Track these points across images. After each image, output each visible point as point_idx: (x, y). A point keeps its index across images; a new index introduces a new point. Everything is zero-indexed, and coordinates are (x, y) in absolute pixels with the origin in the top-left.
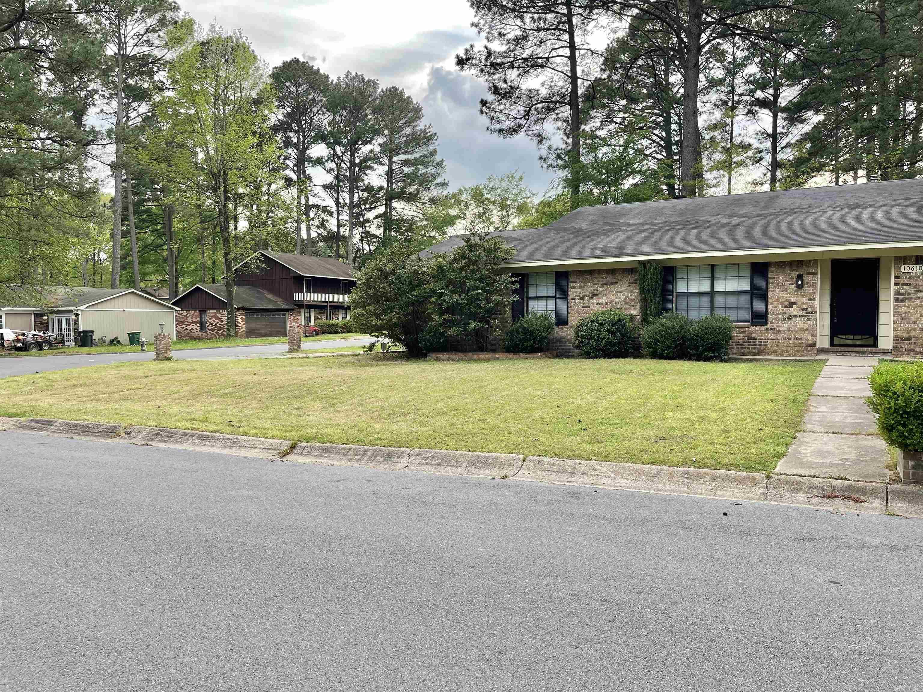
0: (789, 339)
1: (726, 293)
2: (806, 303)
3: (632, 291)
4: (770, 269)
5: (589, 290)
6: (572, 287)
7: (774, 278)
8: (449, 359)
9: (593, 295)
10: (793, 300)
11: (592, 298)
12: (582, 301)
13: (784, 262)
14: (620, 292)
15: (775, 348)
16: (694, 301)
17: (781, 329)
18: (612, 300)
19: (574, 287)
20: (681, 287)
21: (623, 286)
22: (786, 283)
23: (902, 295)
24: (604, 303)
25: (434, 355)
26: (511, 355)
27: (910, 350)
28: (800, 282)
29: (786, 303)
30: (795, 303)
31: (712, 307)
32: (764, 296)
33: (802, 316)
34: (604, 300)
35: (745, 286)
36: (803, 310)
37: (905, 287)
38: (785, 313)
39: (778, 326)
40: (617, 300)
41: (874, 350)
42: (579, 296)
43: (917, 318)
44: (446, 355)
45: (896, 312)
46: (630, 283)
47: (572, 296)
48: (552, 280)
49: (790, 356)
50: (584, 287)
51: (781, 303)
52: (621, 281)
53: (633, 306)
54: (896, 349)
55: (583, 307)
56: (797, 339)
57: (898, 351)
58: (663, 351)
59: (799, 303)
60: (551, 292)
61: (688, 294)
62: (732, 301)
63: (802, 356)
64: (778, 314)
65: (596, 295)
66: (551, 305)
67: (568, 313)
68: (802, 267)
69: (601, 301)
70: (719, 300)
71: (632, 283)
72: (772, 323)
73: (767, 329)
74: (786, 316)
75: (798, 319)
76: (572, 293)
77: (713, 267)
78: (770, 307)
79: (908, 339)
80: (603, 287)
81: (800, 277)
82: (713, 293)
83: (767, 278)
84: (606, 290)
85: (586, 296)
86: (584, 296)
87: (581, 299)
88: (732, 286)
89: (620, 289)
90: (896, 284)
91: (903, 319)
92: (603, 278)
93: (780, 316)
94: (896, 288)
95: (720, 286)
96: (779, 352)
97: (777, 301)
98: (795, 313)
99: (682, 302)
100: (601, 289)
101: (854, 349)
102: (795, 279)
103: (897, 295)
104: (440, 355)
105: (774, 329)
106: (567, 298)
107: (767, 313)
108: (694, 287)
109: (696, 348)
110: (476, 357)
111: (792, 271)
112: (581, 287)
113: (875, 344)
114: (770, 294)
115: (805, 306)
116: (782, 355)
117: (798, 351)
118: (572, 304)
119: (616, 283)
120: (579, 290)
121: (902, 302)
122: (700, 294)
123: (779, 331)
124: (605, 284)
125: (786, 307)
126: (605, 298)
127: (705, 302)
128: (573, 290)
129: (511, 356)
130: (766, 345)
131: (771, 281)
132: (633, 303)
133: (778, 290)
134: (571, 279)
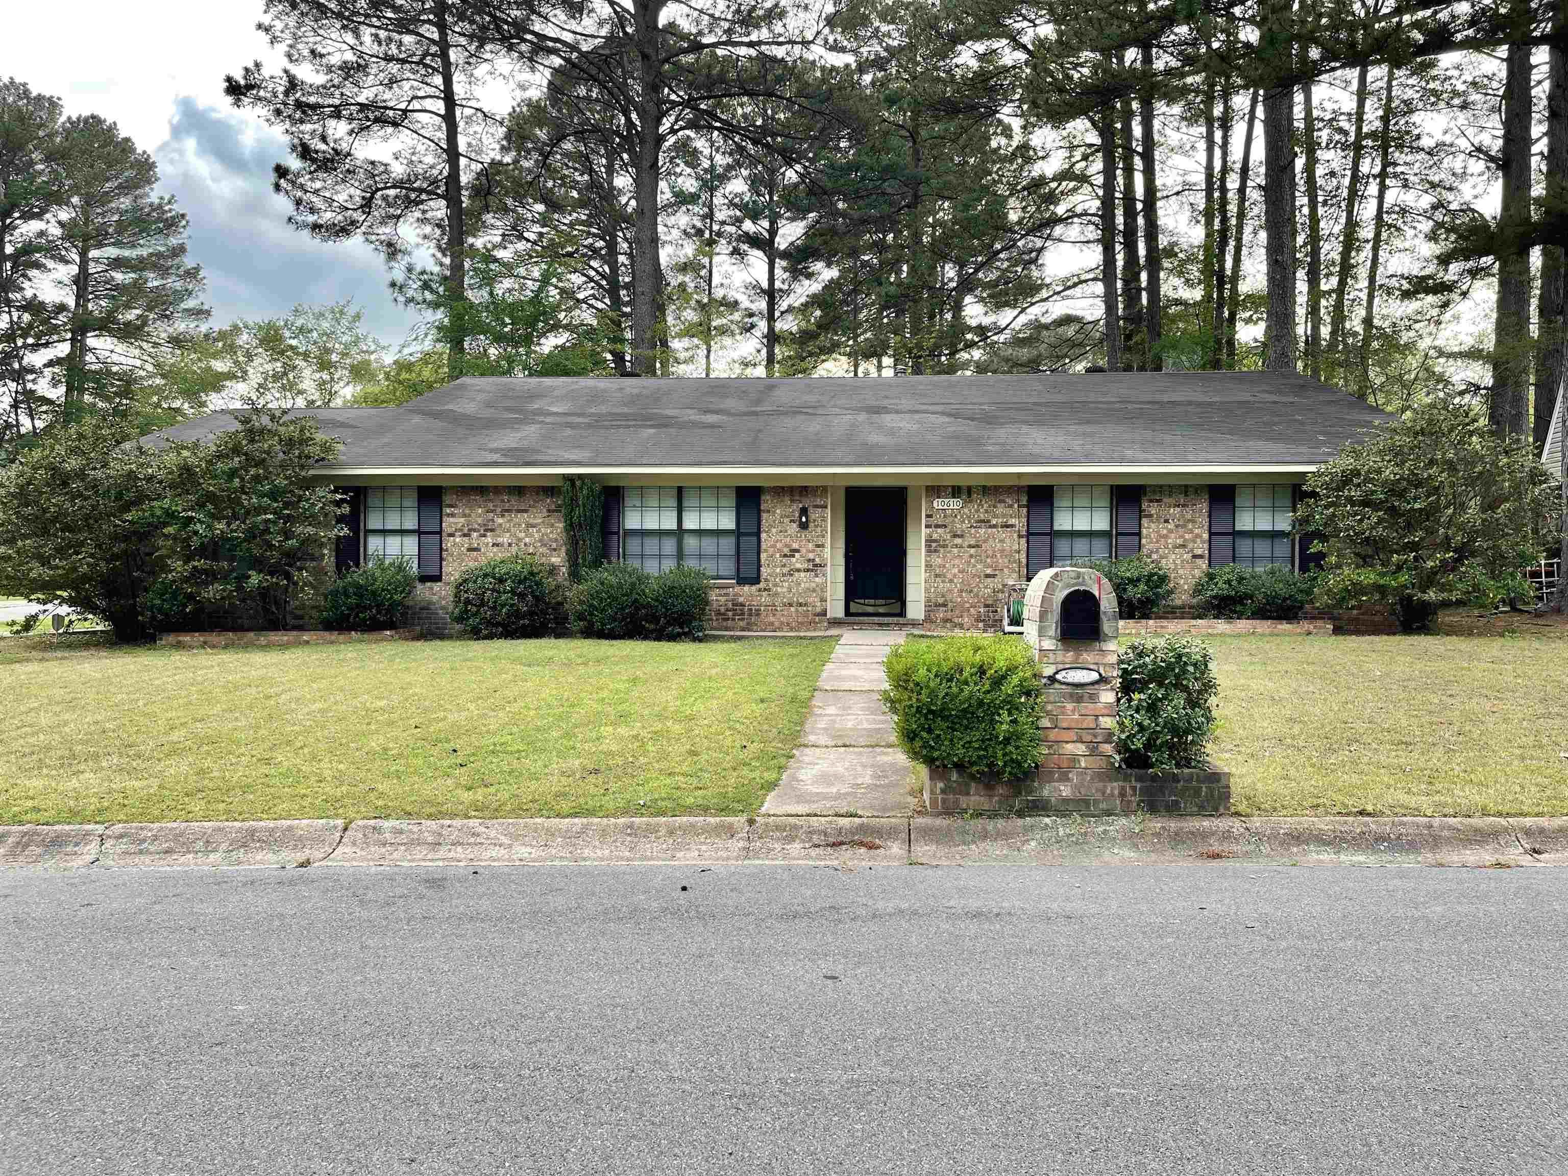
0: (791, 605)
1: (700, 533)
2: (813, 551)
3: (552, 526)
4: (763, 498)
5: (480, 520)
6: (448, 515)
7: (768, 511)
8: (204, 644)
9: (486, 530)
10: (795, 546)
11: (485, 536)
12: (466, 539)
13: (783, 488)
14: (533, 526)
15: (772, 619)
16: (651, 545)
17: (779, 589)
18: (520, 540)
19: (452, 515)
20: (632, 521)
21: (537, 516)
22: (787, 520)
23: (935, 541)
24: (506, 545)
25: (171, 638)
26: (334, 636)
27: (946, 621)
28: (804, 519)
29: (786, 551)
30: (798, 551)
31: (680, 555)
32: (755, 539)
33: (808, 570)
34: (505, 539)
35: (728, 522)
36: (809, 560)
37: (939, 530)
38: (784, 566)
39: (776, 585)
40: (527, 540)
41: (901, 620)
42: (461, 530)
43: (955, 576)
44: (198, 638)
45: (928, 566)
46: (549, 511)
47: (450, 531)
48: (411, 501)
49: (791, 630)
50: (470, 516)
51: (779, 550)
52: (534, 507)
53: (555, 550)
54: (928, 619)
55: (469, 550)
56: (801, 605)
57: (932, 622)
58: (603, 624)
59: (804, 551)
60: (411, 522)
61: (643, 533)
62: (709, 544)
63: (809, 630)
64: (775, 566)
65: (492, 530)
66: (411, 545)
67: (441, 559)
68: (807, 496)
69: (500, 540)
70: (691, 543)
71: (554, 511)
72: (766, 580)
73: (760, 590)
74: (785, 570)
75: (802, 574)
76: (448, 524)
77: (680, 490)
78: (763, 556)
79: (945, 605)
80: (503, 516)
81: (804, 511)
82: (680, 533)
83: (759, 512)
84: (509, 521)
85: (475, 530)
86: (470, 530)
87: (465, 535)
88: (709, 521)
89: (531, 521)
90: (927, 526)
91: (937, 576)
92: (503, 501)
93: (778, 570)
94: (928, 531)
95: (690, 522)
96: (777, 624)
97: (774, 546)
98: (798, 566)
99: (633, 545)
100: (500, 521)
101: (876, 619)
102: (797, 515)
103: (929, 541)
104: (186, 638)
105: (769, 590)
106: (440, 533)
107: (759, 566)
108: (651, 522)
109: (655, 619)
110: (263, 640)
111: (792, 501)
112: (464, 516)
113: (902, 613)
114: (764, 536)
115: (811, 556)
116: (780, 629)
117: (802, 623)
118: (448, 543)
119: (526, 511)
120: (462, 520)
121: (936, 551)
122: (661, 533)
123: (776, 594)
124: (508, 511)
125: (785, 556)
126: (508, 535)
127: (669, 546)
128: (452, 520)
129: (333, 638)
130: (758, 615)
131: (764, 516)
132: (554, 545)
133: (774, 530)
134: (447, 499)
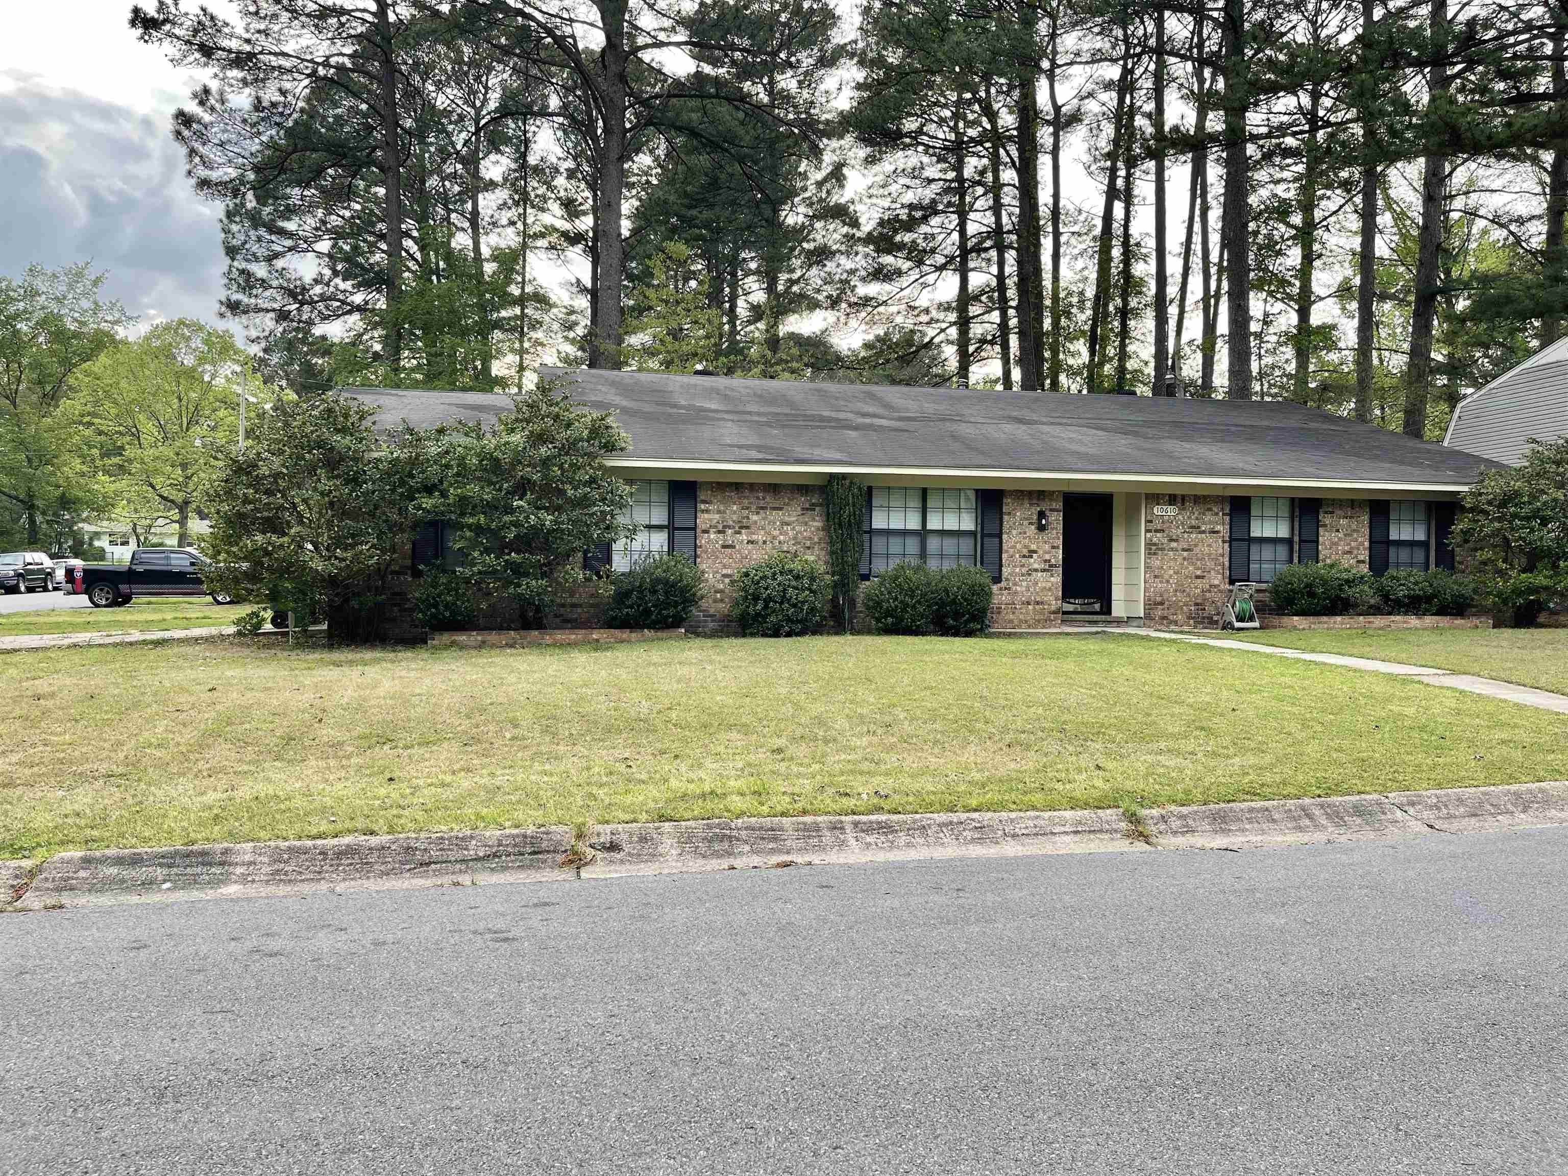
0: (1028, 603)
1: (943, 533)
2: (1049, 553)
3: (806, 524)
4: (1005, 501)
5: (735, 518)
6: (703, 511)
7: (1009, 514)
8: (481, 646)
9: (741, 528)
10: (1033, 547)
11: (739, 533)
12: (721, 536)
13: (1022, 491)
14: (787, 524)
15: (1011, 617)
16: (895, 545)
17: (1018, 588)
18: (774, 538)
19: (707, 511)
20: (879, 521)
21: (792, 514)
22: (1026, 523)
23: (1155, 544)
24: (761, 542)
25: (446, 638)
27: (1164, 618)
28: (1044, 522)
29: (1025, 552)
30: (1035, 552)
31: (923, 554)
32: (997, 540)
33: (1044, 570)
34: (760, 537)
35: (968, 523)
36: (1046, 561)
37: (1158, 535)
38: (1023, 566)
39: (1015, 584)
40: (782, 537)
41: (1108, 618)
42: (716, 527)
43: (1171, 576)
45: (1148, 567)
46: (803, 509)
47: (704, 527)
48: (661, 496)
49: (1029, 627)
50: (724, 512)
51: (1019, 551)
52: (788, 504)
53: (809, 548)
54: (1148, 616)
55: (724, 547)
56: (1038, 603)
57: (1153, 619)
59: (1041, 552)
60: (659, 516)
61: (888, 533)
62: (950, 545)
63: (1044, 627)
64: (1015, 566)
65: (747, 527)
66: (659, 540)
67: (696, 556)
68: (1044, 499)
69: (755, 537)
70: (933, 544)
71: (807, 509)
72: (1007, 580)
73: (1001, 589)
74: (1024, 570)
75: (1040, 574)
76: (703, 520)
77: (924, 493)
78: (1004, 556)
79: (1162, 603)
80: (758, 513)
81: (1041, 515)
82: (923, 534)
83: (1001, 514)
84: (764, 519)
85: (729, 527)
86: (724, 527)
87: (719, 532)
88: (951, 523)
89: (787, 519)
90: (1147, 531)
91: (1156, 577)
92: (758, 498)
93: (1017, 570)
94: (1148, 535)
95: (934, 523)
96: (1016, 622)
97: (1014, 547)
98: (1036, 566)
99: (879, 544)
100: (755, 518)
101: (1087, 617)
102: (1035, 517)
103: (1149, 544)
105: (1009, 589)
106: (694, 529)
107: (1001, 566)
108: (896, 523)
111: (1031, 504)
112: (719, 512)
113: (1107, 609)
114: (1005, 537)
115: (1047, 557)
116: (1020, 627)
117: (1039, 621)
118: (703, 540)
119: (781, 509)
120: (717, 516)
121: (1155, 554)
122: (905, 533)
123: (1016, 592)
124: (762, 508)
125: (1024, 556)
126: (762, 532)
127: (912, 545)
128: (706, 516)
130: (999, 613)
131: (1006, 517)
132: (808, 543)
133: (1014, 532)
134: (702, 496)
